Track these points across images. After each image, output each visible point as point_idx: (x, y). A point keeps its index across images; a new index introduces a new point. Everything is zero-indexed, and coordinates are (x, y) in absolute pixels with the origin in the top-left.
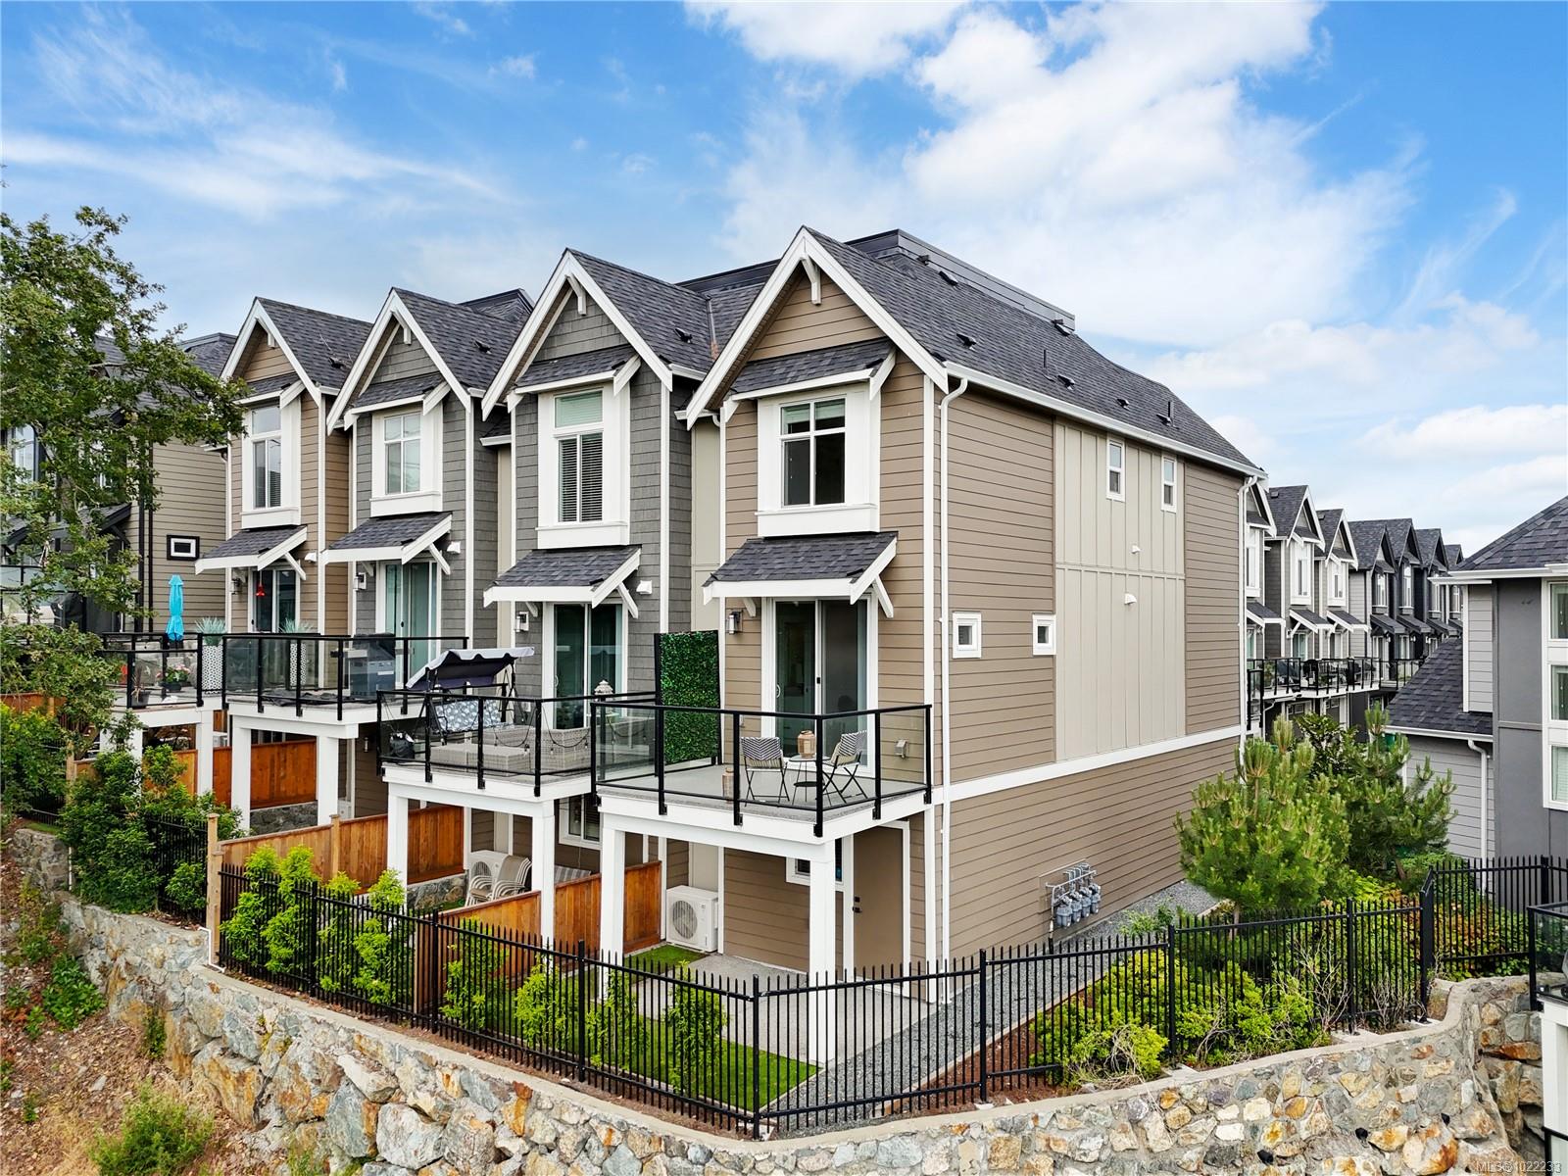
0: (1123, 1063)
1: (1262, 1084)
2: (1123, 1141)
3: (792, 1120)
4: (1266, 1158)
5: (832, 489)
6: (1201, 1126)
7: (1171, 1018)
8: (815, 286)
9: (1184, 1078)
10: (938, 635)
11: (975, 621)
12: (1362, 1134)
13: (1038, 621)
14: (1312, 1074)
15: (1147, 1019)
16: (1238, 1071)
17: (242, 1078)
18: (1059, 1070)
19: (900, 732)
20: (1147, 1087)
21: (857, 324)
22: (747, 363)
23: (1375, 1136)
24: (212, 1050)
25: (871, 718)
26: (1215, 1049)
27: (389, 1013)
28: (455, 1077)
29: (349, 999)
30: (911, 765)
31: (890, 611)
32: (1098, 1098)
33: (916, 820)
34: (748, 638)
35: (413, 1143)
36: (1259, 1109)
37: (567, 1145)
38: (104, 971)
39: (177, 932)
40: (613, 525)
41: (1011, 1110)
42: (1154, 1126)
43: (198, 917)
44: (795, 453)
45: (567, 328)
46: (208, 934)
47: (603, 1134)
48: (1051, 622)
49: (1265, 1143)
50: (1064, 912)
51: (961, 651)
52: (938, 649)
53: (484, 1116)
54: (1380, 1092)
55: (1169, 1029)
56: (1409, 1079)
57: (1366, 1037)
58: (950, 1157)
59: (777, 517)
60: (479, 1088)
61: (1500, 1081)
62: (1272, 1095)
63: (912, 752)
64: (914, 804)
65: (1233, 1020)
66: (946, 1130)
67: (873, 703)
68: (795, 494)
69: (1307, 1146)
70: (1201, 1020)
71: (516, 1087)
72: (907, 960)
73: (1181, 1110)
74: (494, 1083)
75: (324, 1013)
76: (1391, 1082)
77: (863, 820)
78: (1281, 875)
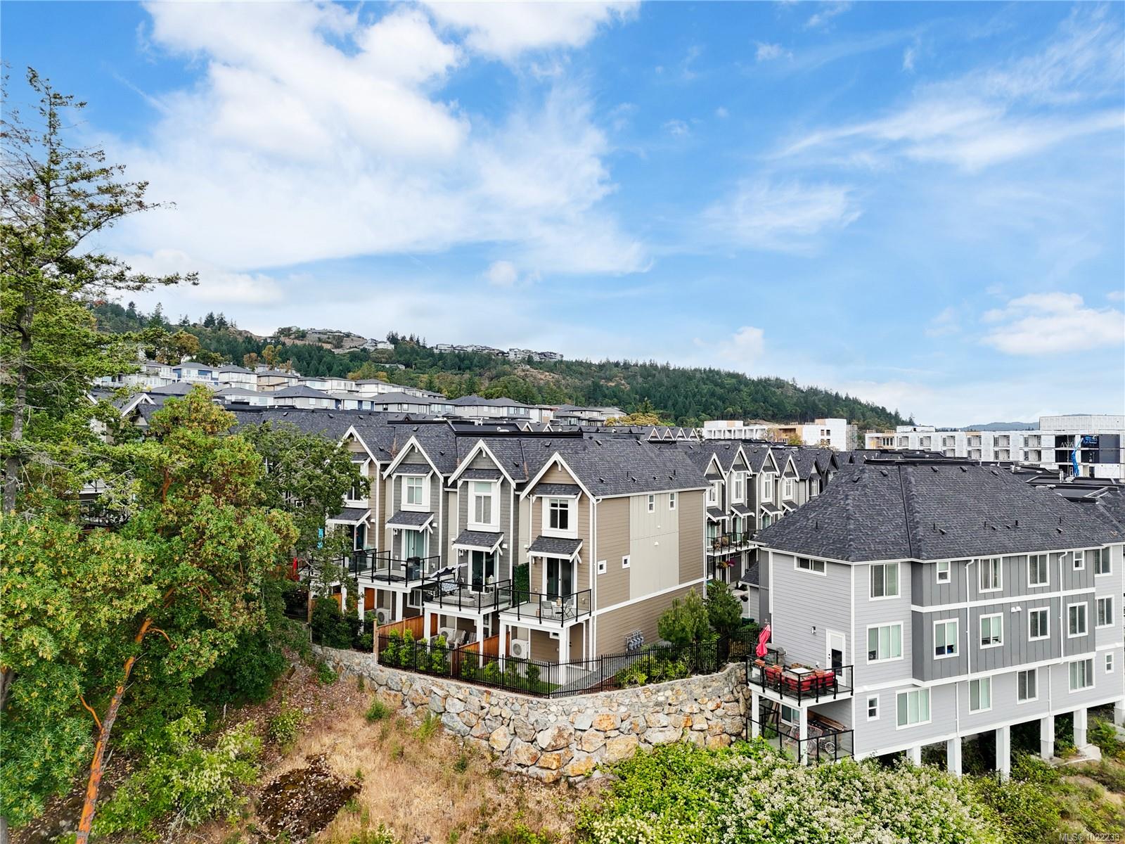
0: (636, 682)
1: (669, 687)
2: (634, 700)
3: (556, 695)
4: (670, 705)
5: (564, 525)
6: (654, 697)
7: (649, 672)
8: (560, 466)
9: (651, 686)
10: (594, 569)
11: (604, 563)
12: (696, 700)
13: (624, 558)
14: (683, 685)
15: (644, 672)
16: (666, 683)
17: (396, 695)
18: (620, 684)
19: (583, 597)
20: (641, 688)
21: (570, 479)
22: (539, 484)
23: (699, 701)
24: (382, 689)
25: (575, 596)
26: (660, 679)
27: (444, 675)
28: (468, 690)
29: (429, 671)
30: (586, 605)
31: (580, 562)
32: (629, 690)
33: (587, 621)
34: (538, 565)
35: (458, 707)
36: (669, 693)
37: (501, 703)
38: (334, 667)
39: (366, 655)
40: (494, 526)
41: (608, 693)
42: (642, 697)
43: (371, 651)
44: (554, 513)
45: (478, 460)
46: (374, 656)
47: (511, 700)
48: (628, 557)
49: (670, 701)
50: (631, 646)
51: (600, 572)
52: (594, 573)
53: (477, 699)
54: (701, 690)
55: (648, 674)
56: (710, 687)
57: (700, 676)
58: (593, 703)
59: (548, 531)
60: (475, 692)
61: (744, 690)
62: (672, 690)
63: (586, 601)
64: (587, 617)
65: (664, 672)
66: (592, 697)
67: (575, 591)
68: (553, 525)
69: (682, 702)
70: (656, 672)
71: (486, 691)
72: (584, 657)
73: (649, 693)
74: (479, 691)
75: (422, 676)
76: (704, 687)
77: (573, 622)
78: (680, 635)
